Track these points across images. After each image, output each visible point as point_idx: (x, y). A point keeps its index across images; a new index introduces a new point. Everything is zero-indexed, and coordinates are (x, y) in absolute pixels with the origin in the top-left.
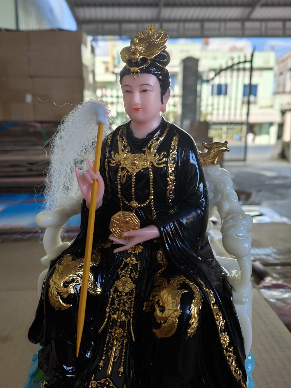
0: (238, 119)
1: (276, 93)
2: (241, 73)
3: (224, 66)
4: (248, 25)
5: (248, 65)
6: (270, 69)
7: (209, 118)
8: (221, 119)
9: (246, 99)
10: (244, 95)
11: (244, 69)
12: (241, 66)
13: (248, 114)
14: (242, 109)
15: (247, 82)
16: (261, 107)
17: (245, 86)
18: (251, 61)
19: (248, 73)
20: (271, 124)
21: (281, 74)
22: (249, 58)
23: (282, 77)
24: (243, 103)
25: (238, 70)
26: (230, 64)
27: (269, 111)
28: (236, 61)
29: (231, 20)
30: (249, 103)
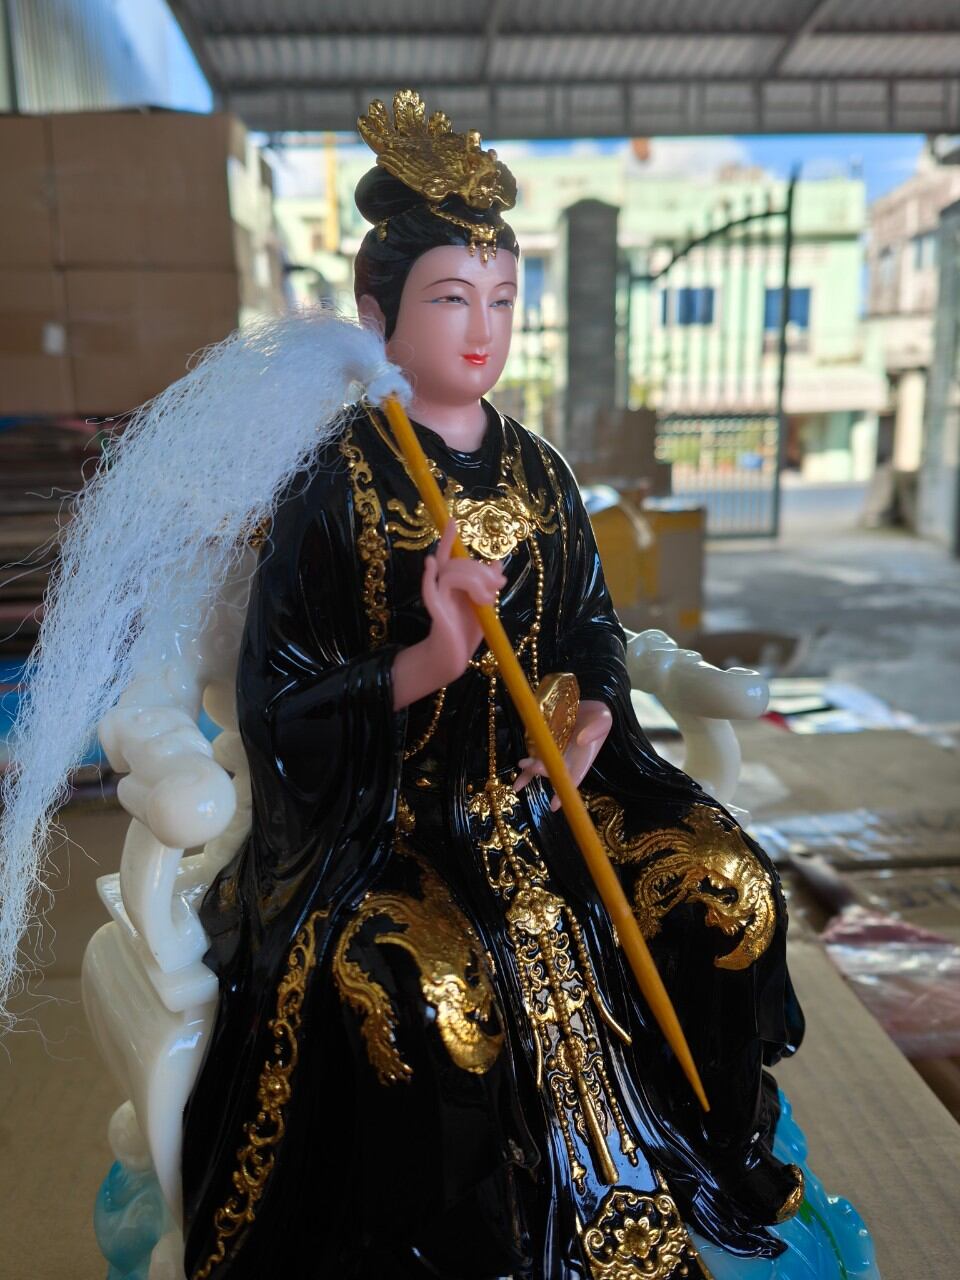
0: (750, 400)
1: (871, 316)
2: (757, 253)
3: (701, 230)
4: (775, 93)
5: (776, 226)
6: (850, 237)
7: (657, 400)
8: (695, 401)
9: (773, 336)
10: (767, 322)
11: (766, 240)
12: (756, 228)
13: (781, 385)
14: (760, 367)
15: (775, 279)
16: (823, 363)
17: (769, 294)
18: (788, 213)
19: (776, 253)
20: (856, 416)
21: (885, 252)
22: (779, 200)
23: (888, 264)
24: (764, 349)
25: (747, 241)
26: (719, 221)
27: (848, 373)
28: (738, 213)
29: (720, 78)
30: (783, 349)
